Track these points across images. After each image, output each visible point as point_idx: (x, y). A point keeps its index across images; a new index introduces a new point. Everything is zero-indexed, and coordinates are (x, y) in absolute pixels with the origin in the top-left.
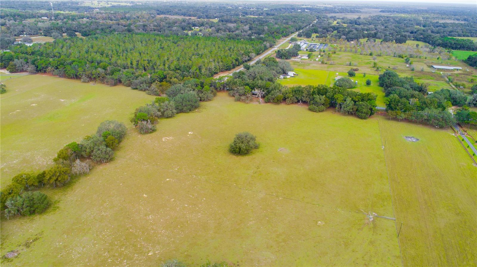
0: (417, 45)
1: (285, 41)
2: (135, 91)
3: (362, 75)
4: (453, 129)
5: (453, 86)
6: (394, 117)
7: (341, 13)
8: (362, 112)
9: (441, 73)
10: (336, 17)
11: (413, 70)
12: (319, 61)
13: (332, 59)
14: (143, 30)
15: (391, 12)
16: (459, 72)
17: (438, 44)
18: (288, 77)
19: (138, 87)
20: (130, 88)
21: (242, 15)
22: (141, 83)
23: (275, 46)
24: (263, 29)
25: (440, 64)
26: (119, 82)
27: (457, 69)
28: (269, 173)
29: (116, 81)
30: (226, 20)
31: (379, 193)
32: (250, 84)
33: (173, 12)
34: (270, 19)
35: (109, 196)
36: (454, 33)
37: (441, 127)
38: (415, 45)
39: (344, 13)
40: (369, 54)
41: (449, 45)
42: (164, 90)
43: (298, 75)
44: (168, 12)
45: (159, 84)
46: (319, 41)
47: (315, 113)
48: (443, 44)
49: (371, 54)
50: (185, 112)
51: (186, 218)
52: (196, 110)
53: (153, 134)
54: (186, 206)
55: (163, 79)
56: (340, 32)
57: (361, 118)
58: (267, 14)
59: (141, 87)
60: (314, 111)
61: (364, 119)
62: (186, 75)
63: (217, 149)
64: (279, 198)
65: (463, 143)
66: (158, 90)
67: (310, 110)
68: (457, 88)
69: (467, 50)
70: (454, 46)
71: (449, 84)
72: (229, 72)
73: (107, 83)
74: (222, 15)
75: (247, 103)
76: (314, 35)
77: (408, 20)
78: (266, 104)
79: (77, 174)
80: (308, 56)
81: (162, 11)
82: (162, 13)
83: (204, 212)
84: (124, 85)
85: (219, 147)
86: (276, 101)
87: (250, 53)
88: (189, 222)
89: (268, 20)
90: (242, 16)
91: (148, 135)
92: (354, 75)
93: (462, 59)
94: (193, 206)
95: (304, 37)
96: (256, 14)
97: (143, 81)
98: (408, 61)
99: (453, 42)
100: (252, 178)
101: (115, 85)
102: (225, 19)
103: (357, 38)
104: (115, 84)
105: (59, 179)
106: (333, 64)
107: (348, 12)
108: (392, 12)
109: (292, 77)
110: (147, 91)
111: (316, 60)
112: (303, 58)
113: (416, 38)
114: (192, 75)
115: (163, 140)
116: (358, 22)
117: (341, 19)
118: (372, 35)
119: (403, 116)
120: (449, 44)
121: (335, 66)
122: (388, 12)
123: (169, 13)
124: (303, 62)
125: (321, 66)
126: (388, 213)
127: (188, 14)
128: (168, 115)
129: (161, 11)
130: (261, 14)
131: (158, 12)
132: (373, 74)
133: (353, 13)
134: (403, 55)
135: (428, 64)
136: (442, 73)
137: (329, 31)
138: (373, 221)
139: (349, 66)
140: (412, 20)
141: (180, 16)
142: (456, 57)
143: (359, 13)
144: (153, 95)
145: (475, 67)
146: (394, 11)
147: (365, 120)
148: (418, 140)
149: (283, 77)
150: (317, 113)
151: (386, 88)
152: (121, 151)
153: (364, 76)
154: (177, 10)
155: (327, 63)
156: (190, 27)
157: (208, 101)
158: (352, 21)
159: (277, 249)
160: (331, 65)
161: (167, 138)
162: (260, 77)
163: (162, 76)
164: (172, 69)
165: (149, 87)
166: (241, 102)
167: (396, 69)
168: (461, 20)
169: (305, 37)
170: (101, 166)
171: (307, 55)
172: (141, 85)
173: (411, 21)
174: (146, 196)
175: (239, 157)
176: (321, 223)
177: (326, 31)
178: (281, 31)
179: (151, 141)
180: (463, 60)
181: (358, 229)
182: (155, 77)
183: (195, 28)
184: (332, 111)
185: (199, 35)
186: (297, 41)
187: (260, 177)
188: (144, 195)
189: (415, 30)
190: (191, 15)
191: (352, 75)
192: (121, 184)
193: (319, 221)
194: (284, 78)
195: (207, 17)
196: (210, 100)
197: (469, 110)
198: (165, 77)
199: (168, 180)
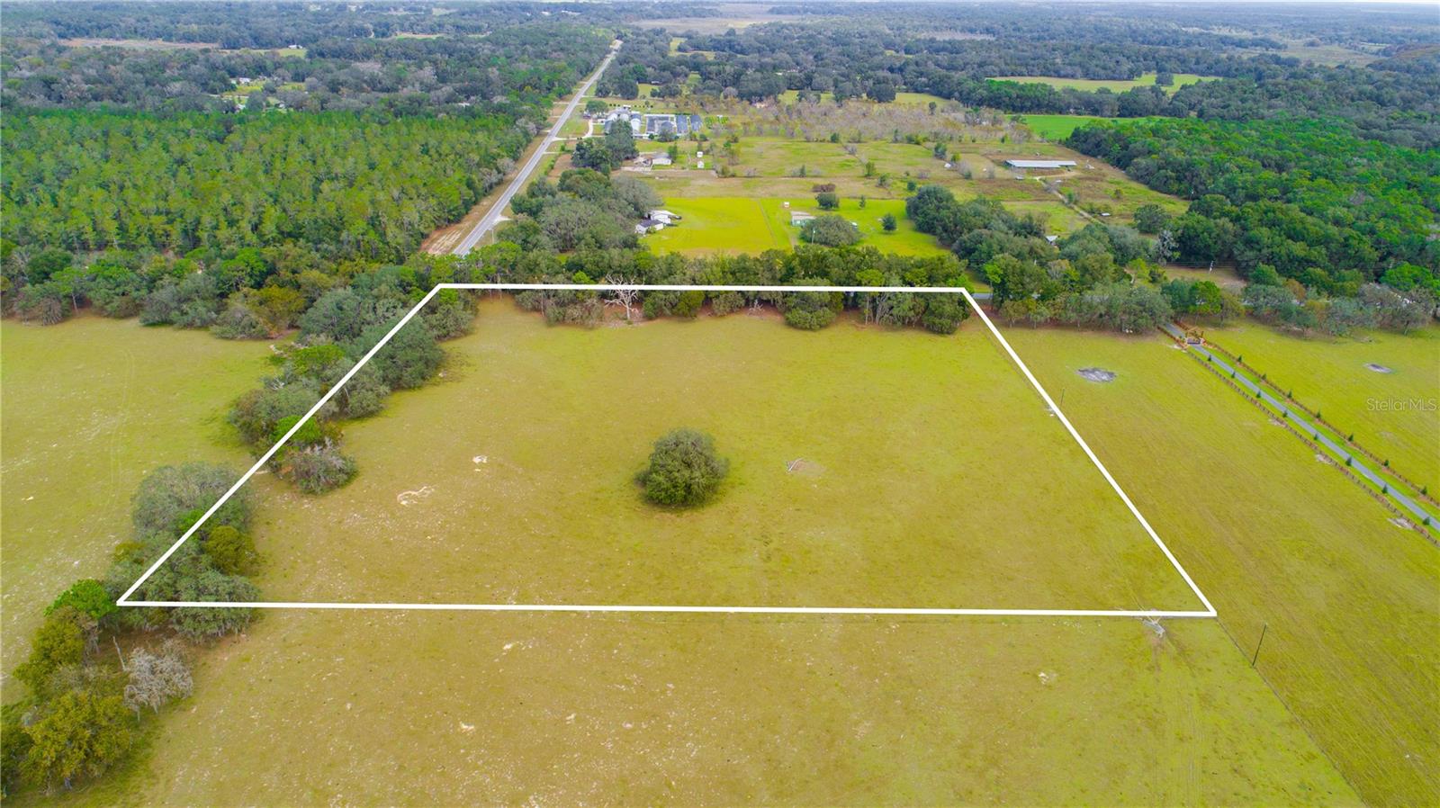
0: (932, 106)
1: (567, 113)
2: (164, 332)
3: (857, 203)
4: (1165, 332)
5: (1086, 215)
6: (1023, 317)
7: (669, 18)
8: (941, 316)
9: (1037, 178)
10: (665, 30)
11: (968, 177)
12: (707, 168)
13: (741, 160)
14: (49, 99)
15: (799, 12)
16: (1073, 173)
17: (980, 100)
18: (659, 227)
19: (174, 315)
20: (134, 323)
21: (374, 31)
22: (180, 301)
23: (549, 131)
24: (487, 77)
25: (1017, 154)
26: (79, 303)
27: (1067, 166)
28: (809, 552)
29: (64, 302)
30: (336, 52)
31: (1128, 549)
32: (586, 263)
33: (118, 25)
34: (481, 44)
35: (330, 765)
36: (990, 67)
37: (1138, 331)
38: (926, 107)
39: (678, 17)
40: (829, 138)
41: (1007, 99)
42: (278, 314)
43: (680, 218)
44: (99, 28)
45: (255, 295)
46: (667, 106)
47: (809, 334)
48: (991, 99)
49: (834, 139)
50: (410, 388)
51: (656, 770)
52: (440, 375)
53: (356, 487)
54: (629, 726)
55: (264, 275)
56: (711, 76)
57: (940, 331)
58: (458, 27)
59: (184, 313)
60: (806, 329)
61: (948, 333)
62: (331, 252)
63: (597, 499)
64: (889, 627)
65: (1212, 367)
66: (261, 320)
67: (792, 325)
68: (1095, 217)
69: (1047, 112)
70: (1018, 103)
71: (1072, 208)
72: (461, 229)
73: (29, 315)
74: (314, 36)
75: (592, 328)
76: (644, 89)
77: (857, 35)
78: (651, 322)
79: (152, 708)
80: (670, 157)
81: (73, 23)
82: (76, 30)
83: (697, 732)
84: (102, 312)
85: (599, 492)
86: (686, 311)
87: (499, 160)
88: (673, 783)
89: (474, 47)
90: (377, 36)
91: (337, 496)
92: (837, 206)
93: (1058, 139)
94: (650, 721)
95: (617, 98)
96: (419, 28)
97: (191, 293)
98: (943, 153)
99: (1014, 93)
100: (771, 579)
101: (65, 317)
102: (329, 48)
103: (769, 92)
104: (63, 315)
105: (100, 750)
106: (754, 177)
107: (688, 16)
108: (802, 12)
109: (669, 225)
110: (215, 328)
111: (699, 166)
112: (655, 162)
113: (911, 85)
114: (354, 250)
115: (404, 503)
116: (739, 44)
117: (682, 37)
118: (799, 82)
119: (1046, 312)
120: (1004, 99)
121: (761, 181)
122: (791, 13)
123: (107, 31)
124: (666, 177)
125: (722, 184)
126: (1185, 603)
127: (181, 33)
128: (363, 409)
129: (69, 27)
130: (438, 28)
131: (62, 29)
132: (880, 197)
133: (701, 19)
134: (917, 136)
135: (995, 158)
136: (1040, 180)
137: (679, 75)
138: (1167, 633)
139: (800, 176)
140: (866, 34)
141: (151, 39)
142: (1043, 134)
143: (717, 16)
144: (242, 339)
145: (1099, 157)
146: (806, 11)
147: (951, 337)
148: (1111, 374)
149: (644, 229)
150: (816, 334)
151: (944, 234)
152: (267, 577)
153: (862, 205)
154: (132, 20)
155: (738, 174)
156: (223, 80)
157: (460, 337)
158: (719, 42)
159: (990, 796)
160: (749, 179)
161: (413, 493)
162: (593, 237)
163: (261, 267)
164: (269, 236)
165: (218, 312)
166: (569, 325)
167: (926, 178)
168: (978, 32)
169: (619, 95)
170: (218, 651)
171: (666, 154)
172: (185, 307)
173: (866, 37)
174: (472, 727)
175: (685, 514)
176: (1048, 675)
177: (671, 76)
178: (545, 80)
179: (363, 516)
180: (1060, 141)
181: (1149, 669)
182: (235, 273)
183: (238, 83)
184: (853, 321)
185: (268, 105)
186: (607, 111)
187: (790, 570)
188: (464, 727)
189: (898, 64)
190: (195, 37)
191: (831, 206)
192: (349, 706)
193: (1040, 671)
194: (648, 232)
195: (258, 41)
196: (465, 333)
197: (1165, 275)
198: (272, 271)
199: (508, 647)
